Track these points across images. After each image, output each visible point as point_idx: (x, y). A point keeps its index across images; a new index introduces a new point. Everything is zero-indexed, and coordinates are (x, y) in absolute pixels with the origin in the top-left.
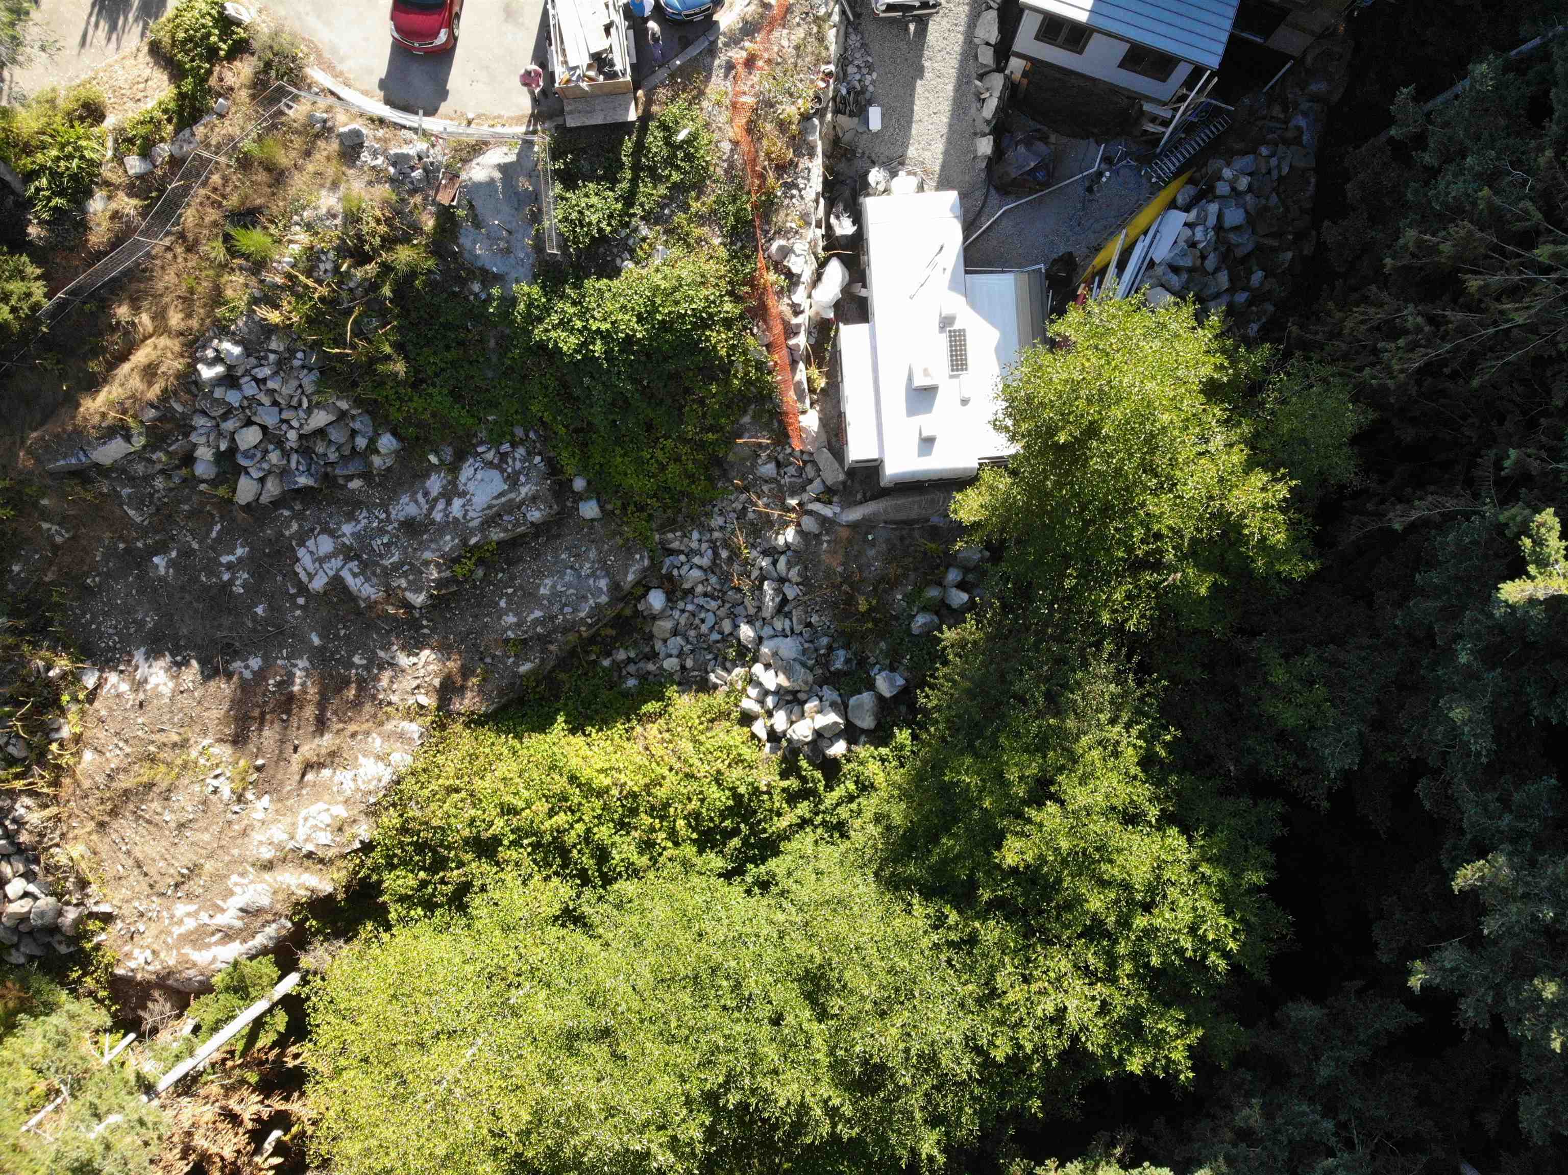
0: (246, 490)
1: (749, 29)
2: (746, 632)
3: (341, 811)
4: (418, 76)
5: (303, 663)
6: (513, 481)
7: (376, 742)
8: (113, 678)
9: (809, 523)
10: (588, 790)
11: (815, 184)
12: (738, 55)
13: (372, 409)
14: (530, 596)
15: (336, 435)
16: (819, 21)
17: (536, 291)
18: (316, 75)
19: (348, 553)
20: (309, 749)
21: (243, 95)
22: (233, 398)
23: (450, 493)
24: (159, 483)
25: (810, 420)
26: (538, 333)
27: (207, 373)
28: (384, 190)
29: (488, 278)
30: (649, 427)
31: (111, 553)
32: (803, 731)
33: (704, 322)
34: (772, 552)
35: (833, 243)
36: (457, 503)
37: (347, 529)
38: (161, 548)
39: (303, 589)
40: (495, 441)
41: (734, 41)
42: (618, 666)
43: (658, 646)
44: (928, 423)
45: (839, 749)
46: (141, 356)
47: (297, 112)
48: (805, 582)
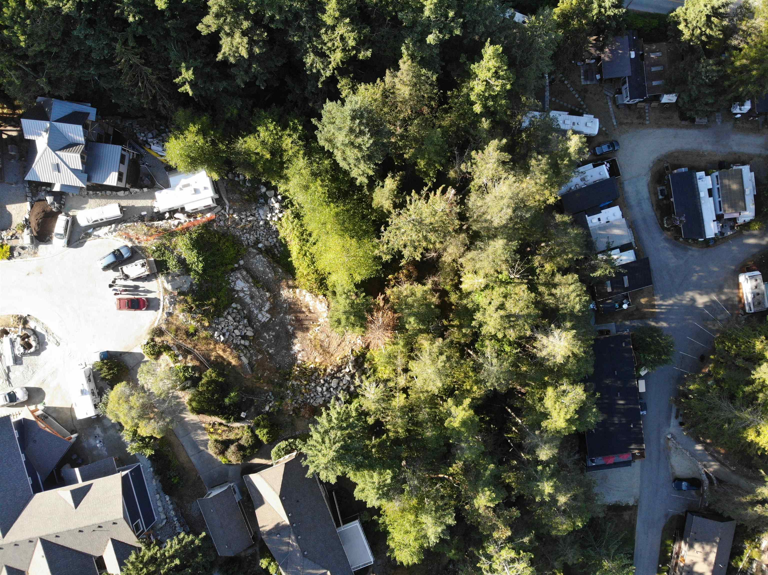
0: (250, 333)
1: (131, 240)
2: (261, 223)
3: (318, 302)
4: (152, 304)
5: (287, 317)
6: (237, 278)
7: (301, 298)
8: (299, 358)
9: (231, 212)
10: (301, 249)
11: (160, 222)
12: (136, 241)
13: (225, 308)
14: (264, 272)
15: (234, 315)
16: (126, 227)
17: (192, 273)
18: (156, 325)
19: (261, 310)
20: (307, 313)
21: (162, 338)
22: (227, 334)
23: (243, 291)
24: (252, 352)
25: (209, 215)
26: (201, 272)
27: (222, 338)
28: (177, 306)
29: (192, 285)
30: (218, 250)
31: (269, 362)
32: (277, 205)
33: (192, 239)
34: (241, 219)
35: (171, 217)
36: (245, 289)
37: (255, 312)
38: (268, 352)
39: (271, 319)
40: (229, 284)
41: (134, 243)
42: (279, 252)
43: (272, 244)
44: (201, 189)
45: (279, 197)
46: (221, 353)
47: (164, 327)
48: (245, 211)
